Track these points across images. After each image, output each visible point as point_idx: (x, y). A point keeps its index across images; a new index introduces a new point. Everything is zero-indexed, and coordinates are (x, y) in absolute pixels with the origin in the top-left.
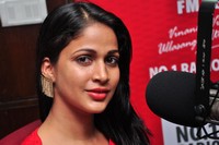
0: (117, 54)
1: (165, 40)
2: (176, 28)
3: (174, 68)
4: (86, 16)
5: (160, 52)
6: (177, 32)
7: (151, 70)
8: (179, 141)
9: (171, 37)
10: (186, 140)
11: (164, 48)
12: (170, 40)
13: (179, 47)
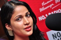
0: (29, 13)
1: (41, 7)
2: (44, 2)
3: (46, 15)
4: (13, 5)
5: (41, 11)
6: (44, 3)
7: (39, 18)
8: (54, 39)
9: (43, 5)
10: (56, 38)
11: (41, 10)
12: (43, 7)
13: (46, 8)
